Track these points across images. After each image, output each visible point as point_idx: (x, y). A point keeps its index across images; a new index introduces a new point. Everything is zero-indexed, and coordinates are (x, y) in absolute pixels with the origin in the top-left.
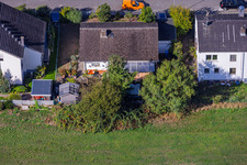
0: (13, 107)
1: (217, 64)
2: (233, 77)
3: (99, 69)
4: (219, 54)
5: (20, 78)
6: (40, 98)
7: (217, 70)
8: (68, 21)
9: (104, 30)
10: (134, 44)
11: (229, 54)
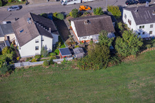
0: (53, 63)
1: (144, 30)
2: (151, 35)
3: (86, 40)
4: (145, 25)
5: (51, 49)
6: (65, 57)
7: (144, 33)
8: (58, 19)
9: (86, 20)
10: (102, 26)
11: (150, 24)
